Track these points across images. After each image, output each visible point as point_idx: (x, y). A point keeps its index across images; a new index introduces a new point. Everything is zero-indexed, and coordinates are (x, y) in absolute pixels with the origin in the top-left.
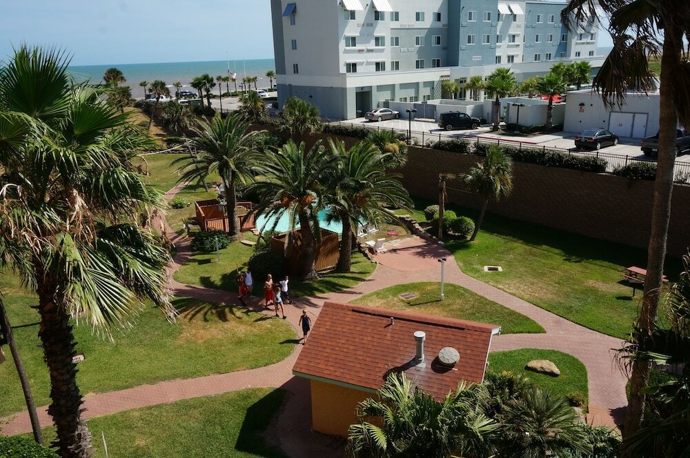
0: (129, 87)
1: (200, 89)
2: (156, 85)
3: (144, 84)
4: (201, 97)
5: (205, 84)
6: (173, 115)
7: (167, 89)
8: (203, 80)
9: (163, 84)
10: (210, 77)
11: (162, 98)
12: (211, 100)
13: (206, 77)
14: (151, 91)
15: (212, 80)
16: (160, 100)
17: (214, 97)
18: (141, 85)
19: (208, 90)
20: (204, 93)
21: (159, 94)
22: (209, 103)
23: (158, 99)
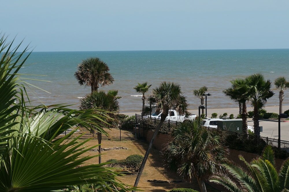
0: (115, 93)
1: (242, 102)
2: (162, 91)
4: (243, 115)
5: (252, 92)
6: (187, 149)
7: (183, 99)
8: (250, 84)
9: (176, 90)
10: (266, 80)
11: (172, 114)
12: (262, 123)
13: (257, 80)
14: (152, 100)
15: (268, 85)
16: (168, 117)
17: (268, 117)
18: (138, 89)
19: (258, 105)
20: (250, 109)
21: (166, 109)
22: (258, 129)
23: (164, 116)
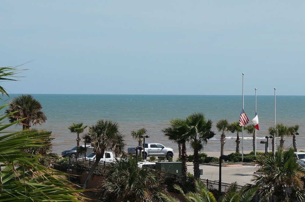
0: (49, 133)
1: (182, 142)
2: (99, 129)
3: (78, 129)
4: (183, 158)
5: (193, 132)
7: (120, 139)
8: (190, 125)
9: (112, 129)
10: (206, 120)
11: (108, 156)
12: (201, 167)
13: (197, 120)
14: (88, 140)
15: (209, 124)
16: (104, 159)
17: (208, 161)
18: (72, 130)
19: (197, 146)
20: (190, 152)
21: (103, 148)
22: (198, 172)
23: (100, 156)
